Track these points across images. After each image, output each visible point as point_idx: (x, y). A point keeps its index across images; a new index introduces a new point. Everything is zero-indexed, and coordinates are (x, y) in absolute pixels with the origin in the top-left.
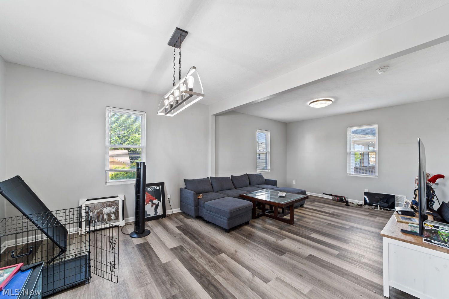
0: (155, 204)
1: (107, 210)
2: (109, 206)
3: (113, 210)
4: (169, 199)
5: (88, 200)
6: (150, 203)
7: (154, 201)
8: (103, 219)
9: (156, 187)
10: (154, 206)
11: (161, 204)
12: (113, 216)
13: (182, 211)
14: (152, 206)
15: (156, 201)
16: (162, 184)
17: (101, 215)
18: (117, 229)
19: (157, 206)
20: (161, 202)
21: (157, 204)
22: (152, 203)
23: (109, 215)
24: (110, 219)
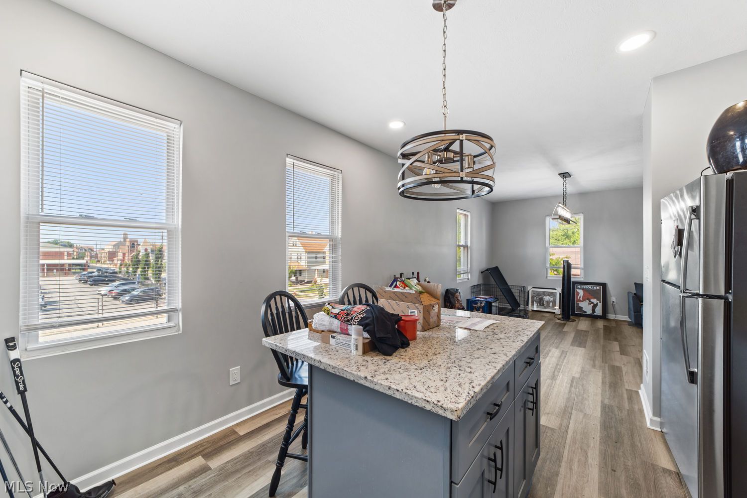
0: (593, 303)
1: (546, 298)
2: (549, 295)
3: (551, 299)
4: (613, 302)
5: (533, 288)
6: (588, 301)
7: (592, 300)
8: (543, 305)
9: (596, 287)
10: (592, 305)
11: (600, 305)
12: (551, 304)
13: (630, 320)
14: (590, 304)
15: (595, 301)
16: (604, 285)
17: (542, 301)
18: (553, 315)
19: (595, 306)
20: (600, 302)
21: (595, 303)
22: (590, 301)
23: (548, 302)
24: (548, 306)
